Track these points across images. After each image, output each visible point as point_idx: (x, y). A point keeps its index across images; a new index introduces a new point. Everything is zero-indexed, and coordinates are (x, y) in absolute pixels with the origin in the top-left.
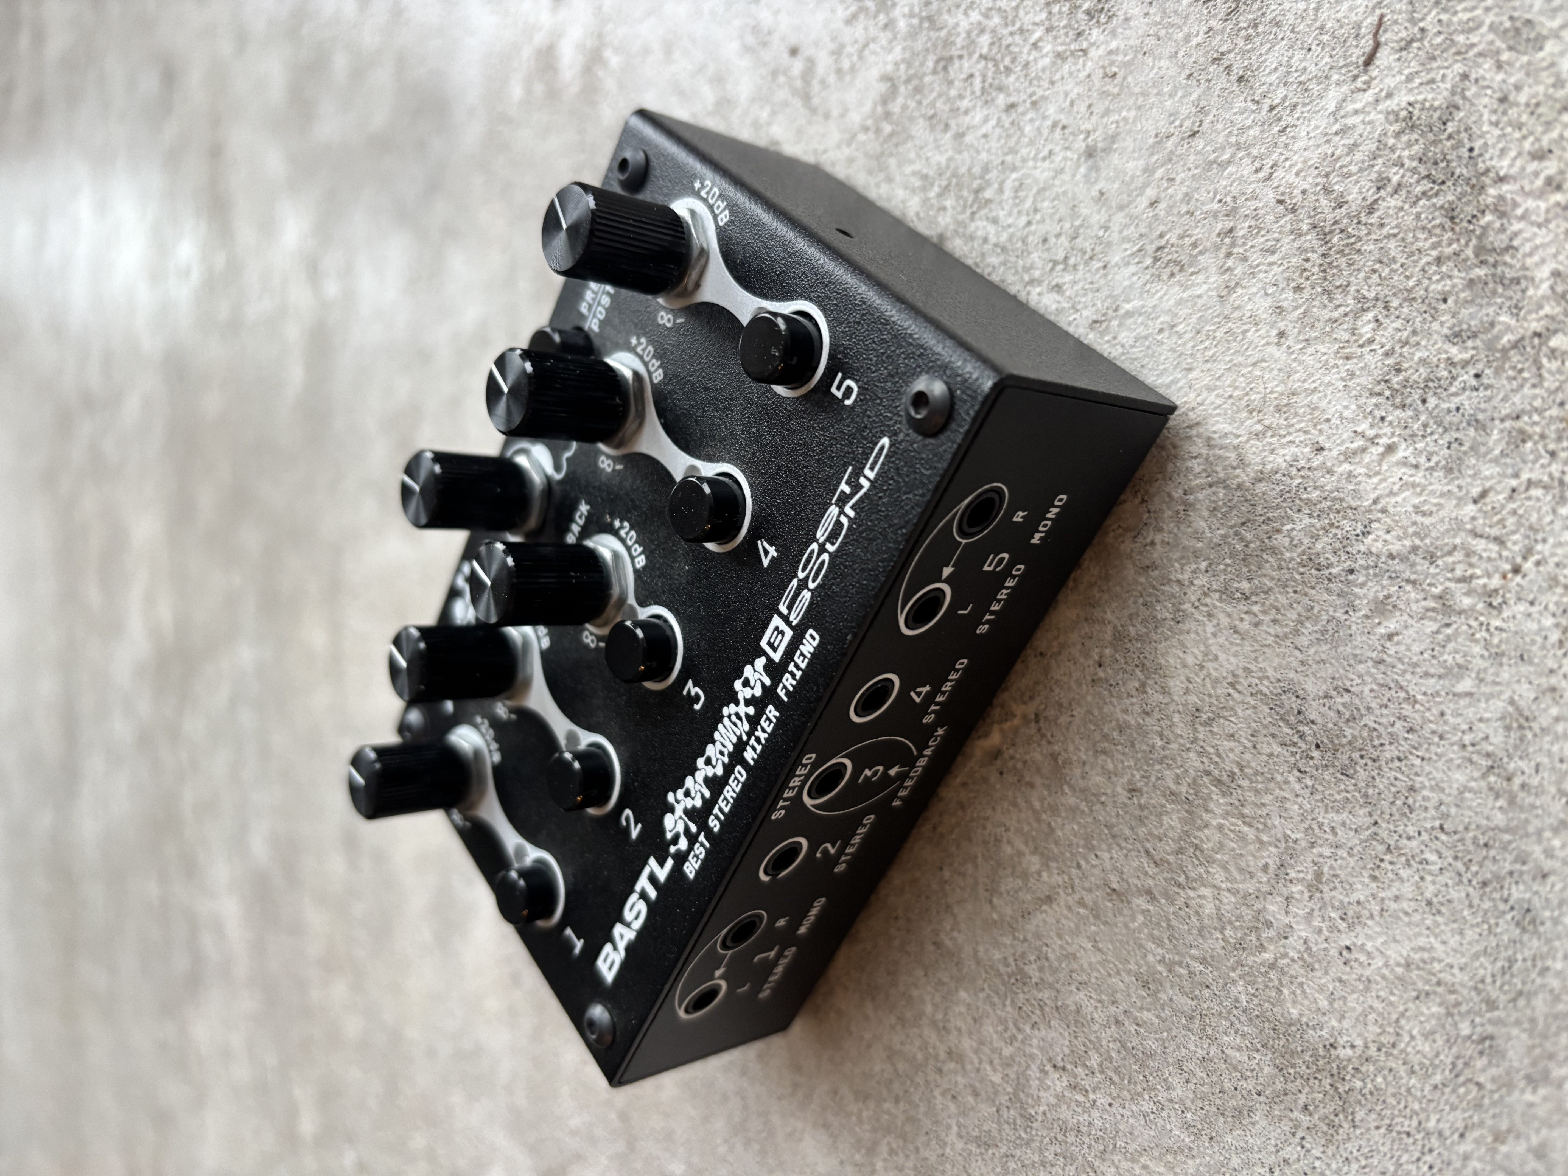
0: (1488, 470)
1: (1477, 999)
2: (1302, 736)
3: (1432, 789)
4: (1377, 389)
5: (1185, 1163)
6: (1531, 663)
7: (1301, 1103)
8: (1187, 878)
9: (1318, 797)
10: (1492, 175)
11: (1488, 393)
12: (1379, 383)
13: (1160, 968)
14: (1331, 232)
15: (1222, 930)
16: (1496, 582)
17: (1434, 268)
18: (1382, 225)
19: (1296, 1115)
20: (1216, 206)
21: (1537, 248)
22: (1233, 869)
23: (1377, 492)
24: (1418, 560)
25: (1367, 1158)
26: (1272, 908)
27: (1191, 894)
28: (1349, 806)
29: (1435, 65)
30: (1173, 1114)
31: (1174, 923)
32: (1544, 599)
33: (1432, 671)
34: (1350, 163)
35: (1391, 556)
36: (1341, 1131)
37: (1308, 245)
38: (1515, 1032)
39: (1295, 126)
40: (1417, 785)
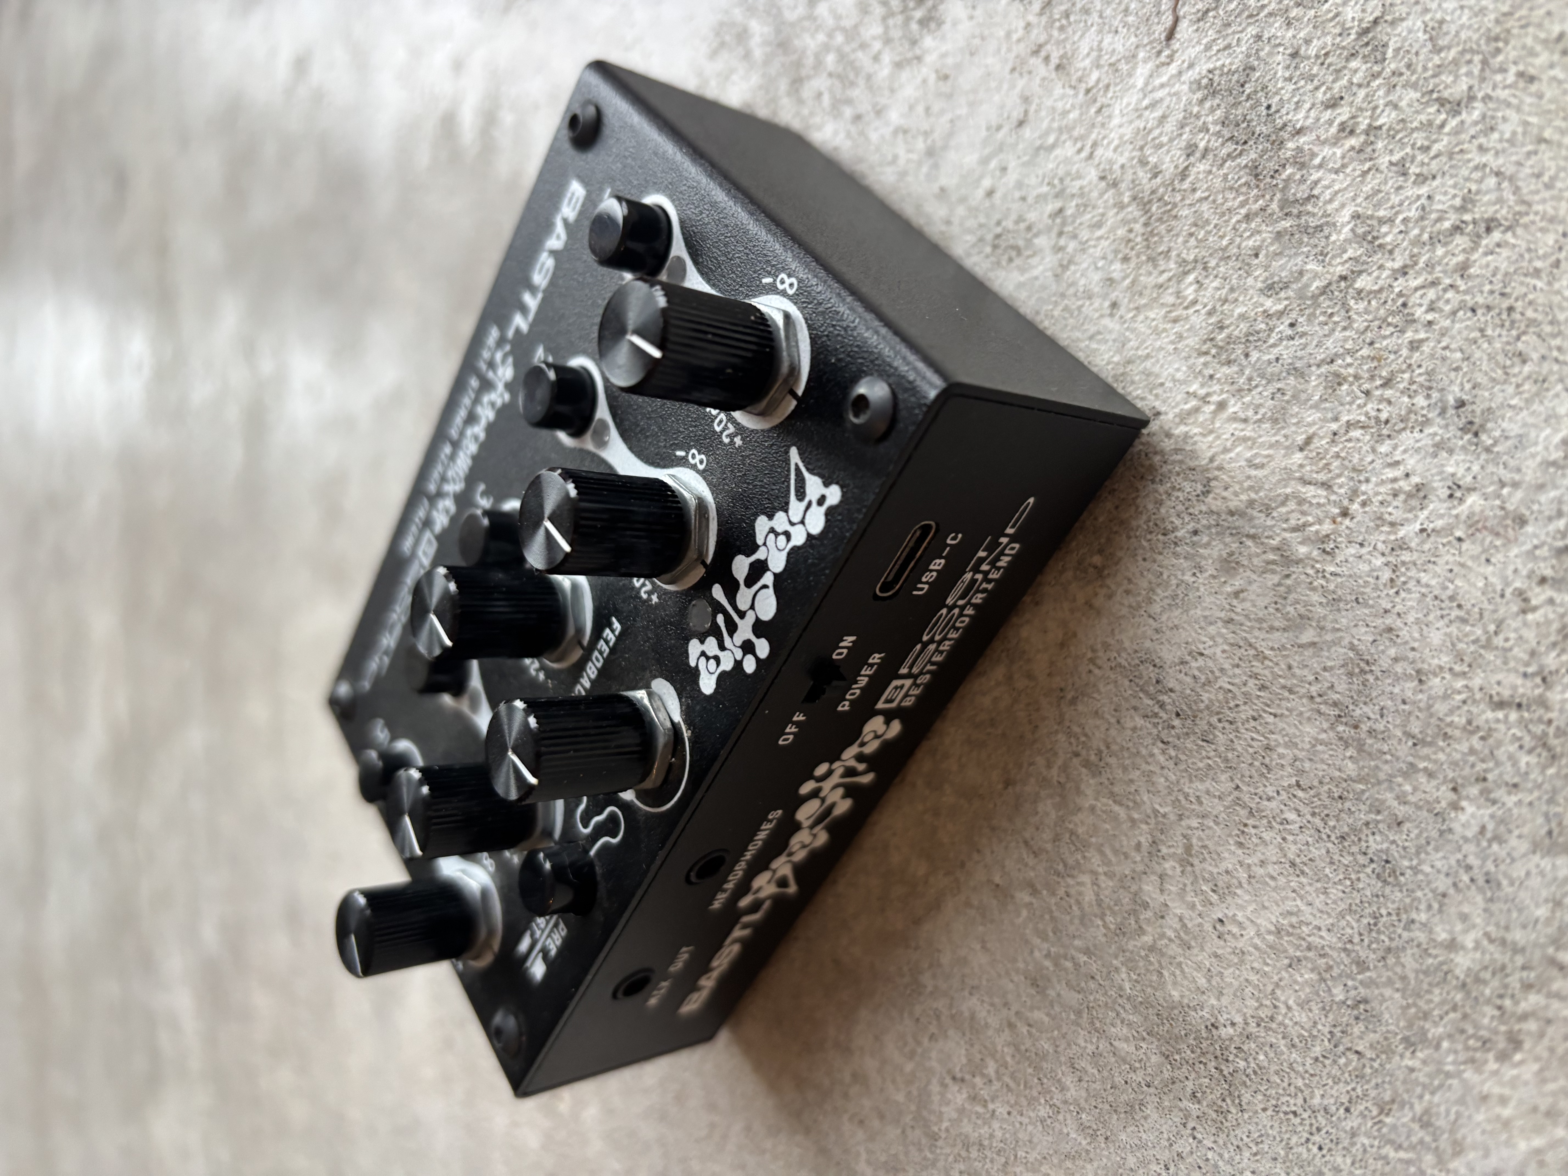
0: (1313, 416)
1: (1347, 961)
2: (1162, 705)
3: (1286, 746)
4: (1204, 348)
5: (1083, 1167)
6: (1367, 605)
7: (1189, 1091)
8: (1065, 865)
9: (1182, 767)
10: (1289, 129)
11: (1303, 341)
12: (1205, 342)
13: (1047, 963)
14: (1150, 202)
15: (1102, 917)
16: (1327, 527)
17: (1244, 225)
18: (1194, 190)
19: (1185, 1104)
20: (1045, 189)
21: (1336, 193)
22: (1108, 851)
23: (1213, 450)
24: (1255, 513)
25: (1257, 1143)
26: (1146, 888)
27: (1070, 881)
28: (1212, 773)
29: (1230, 31)
30: (1068, 1116)
31: (1056, 914)
32: (1372, 539)
33: (1277, 624)
34: (1161, 134)
35: (1232, 513)
36: (1230, 1116)
37: (1130, 217)
38: (1388, 992)
39: (1109, 105)
40: (1273, 743)
